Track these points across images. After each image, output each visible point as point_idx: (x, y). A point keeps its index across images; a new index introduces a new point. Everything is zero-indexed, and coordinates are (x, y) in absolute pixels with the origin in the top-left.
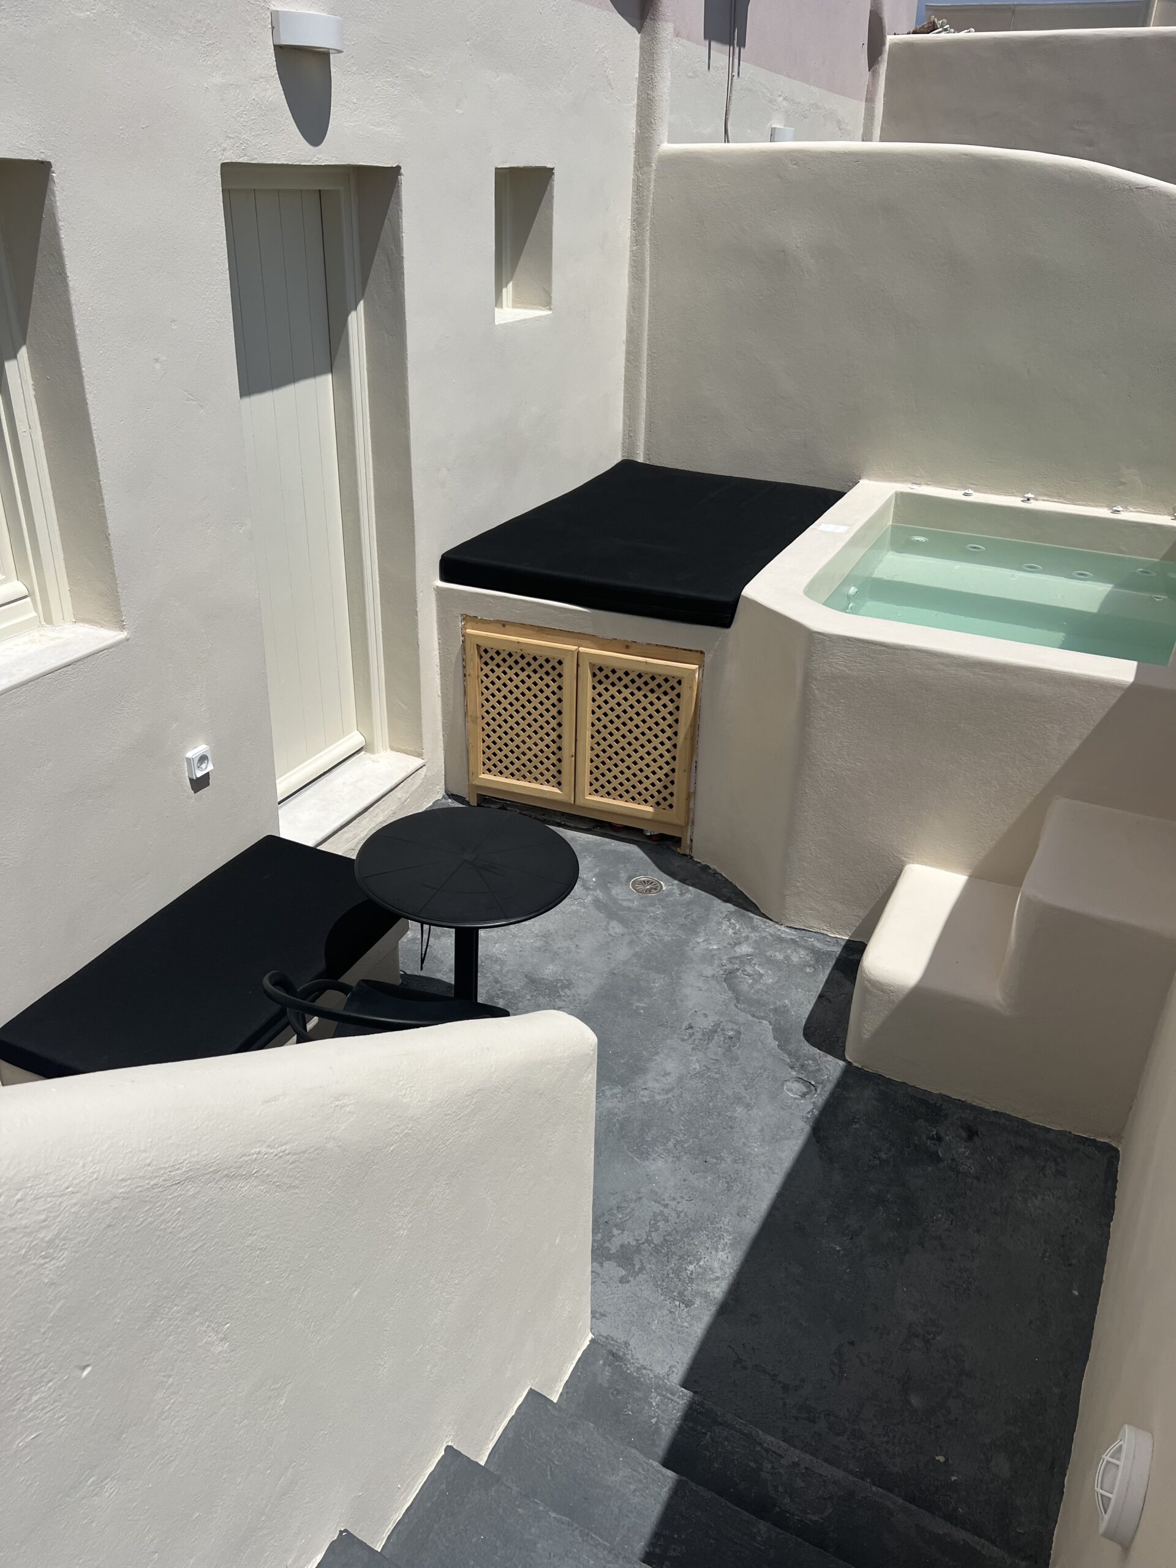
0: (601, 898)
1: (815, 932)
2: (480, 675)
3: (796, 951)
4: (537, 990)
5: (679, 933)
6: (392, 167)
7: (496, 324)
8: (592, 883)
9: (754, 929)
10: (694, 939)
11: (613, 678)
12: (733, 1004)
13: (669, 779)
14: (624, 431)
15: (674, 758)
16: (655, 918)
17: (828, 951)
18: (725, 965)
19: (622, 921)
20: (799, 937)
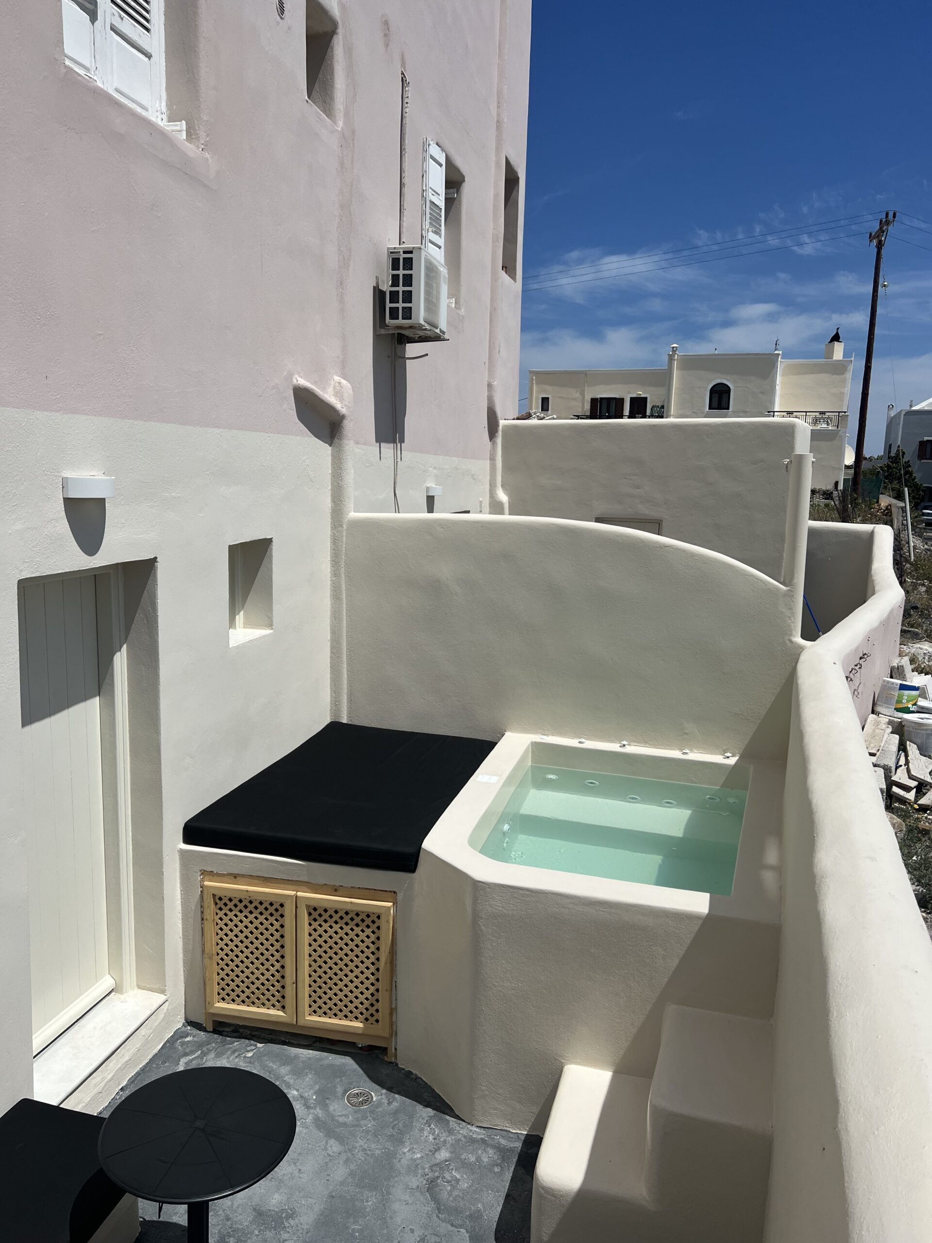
0: (321, 1116)
1: (500, 1130)
2: (215, 918)
3: (486, 1152)
4: (265, 1224)
5: (388, 1145)
6: (151, 559)
7: (230, 647)
8: (312, 1101)
9: (451, 1132)
10: (400, 1149)
11: (326, 916)
12: (435, 1215)
13: (375, 998)
14: (331, 701)
15: (378, 980)
16: (367, 1132)
17: (511, 1147)
18: (428, 1175)
19: (340, 1139)
20: (487, 1135)
